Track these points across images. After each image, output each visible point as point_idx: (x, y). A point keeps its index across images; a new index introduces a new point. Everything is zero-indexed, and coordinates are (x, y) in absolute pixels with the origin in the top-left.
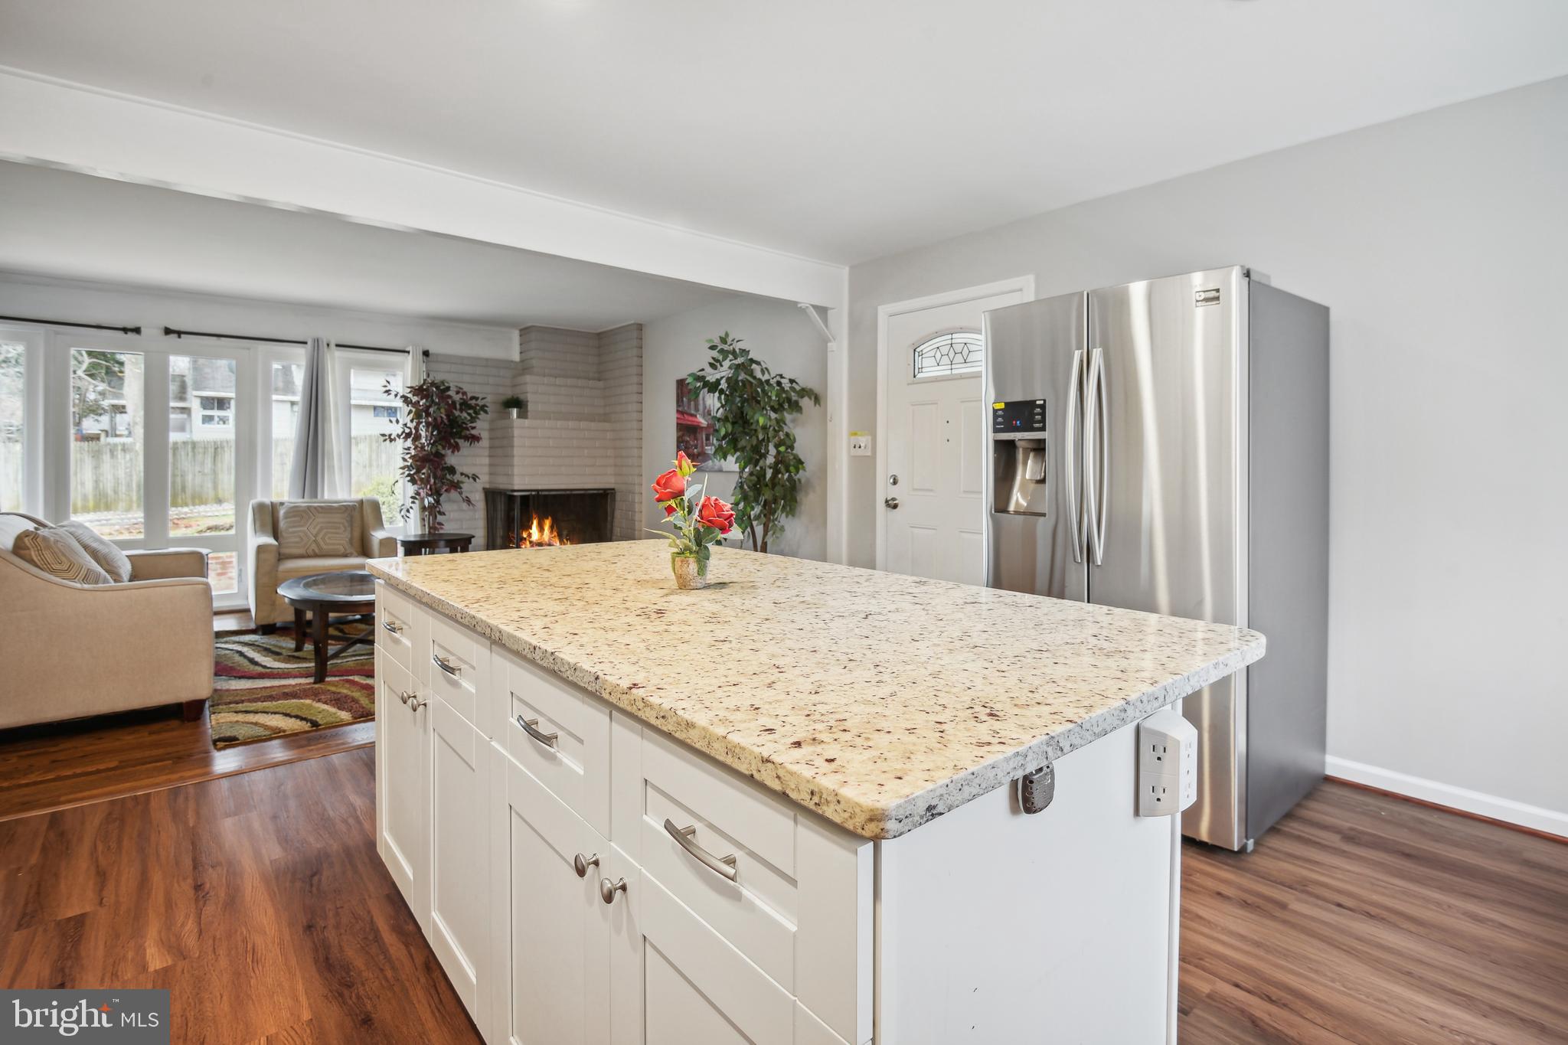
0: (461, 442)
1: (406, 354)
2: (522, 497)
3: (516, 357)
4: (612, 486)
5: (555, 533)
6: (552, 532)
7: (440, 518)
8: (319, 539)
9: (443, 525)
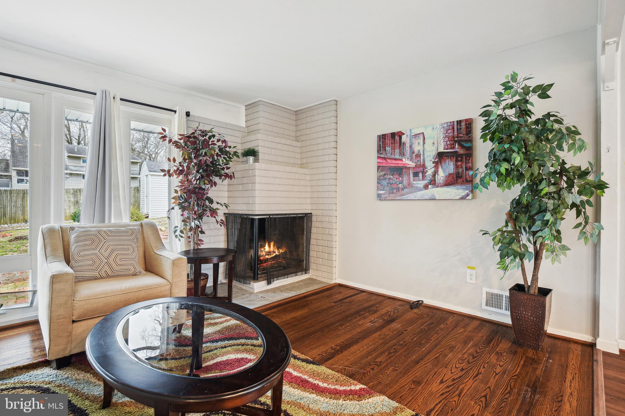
0: (216, 179)
1: (173, 113)
2: (259, 219)
3: (243, 124)
4: (309, 212)
5: (276, 247)
6: (274, 247)
7: (201, 236)
8: (111, 260)
9: (203, 241)
